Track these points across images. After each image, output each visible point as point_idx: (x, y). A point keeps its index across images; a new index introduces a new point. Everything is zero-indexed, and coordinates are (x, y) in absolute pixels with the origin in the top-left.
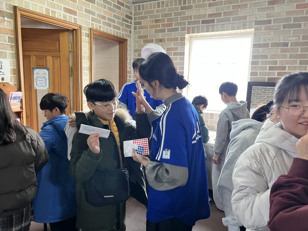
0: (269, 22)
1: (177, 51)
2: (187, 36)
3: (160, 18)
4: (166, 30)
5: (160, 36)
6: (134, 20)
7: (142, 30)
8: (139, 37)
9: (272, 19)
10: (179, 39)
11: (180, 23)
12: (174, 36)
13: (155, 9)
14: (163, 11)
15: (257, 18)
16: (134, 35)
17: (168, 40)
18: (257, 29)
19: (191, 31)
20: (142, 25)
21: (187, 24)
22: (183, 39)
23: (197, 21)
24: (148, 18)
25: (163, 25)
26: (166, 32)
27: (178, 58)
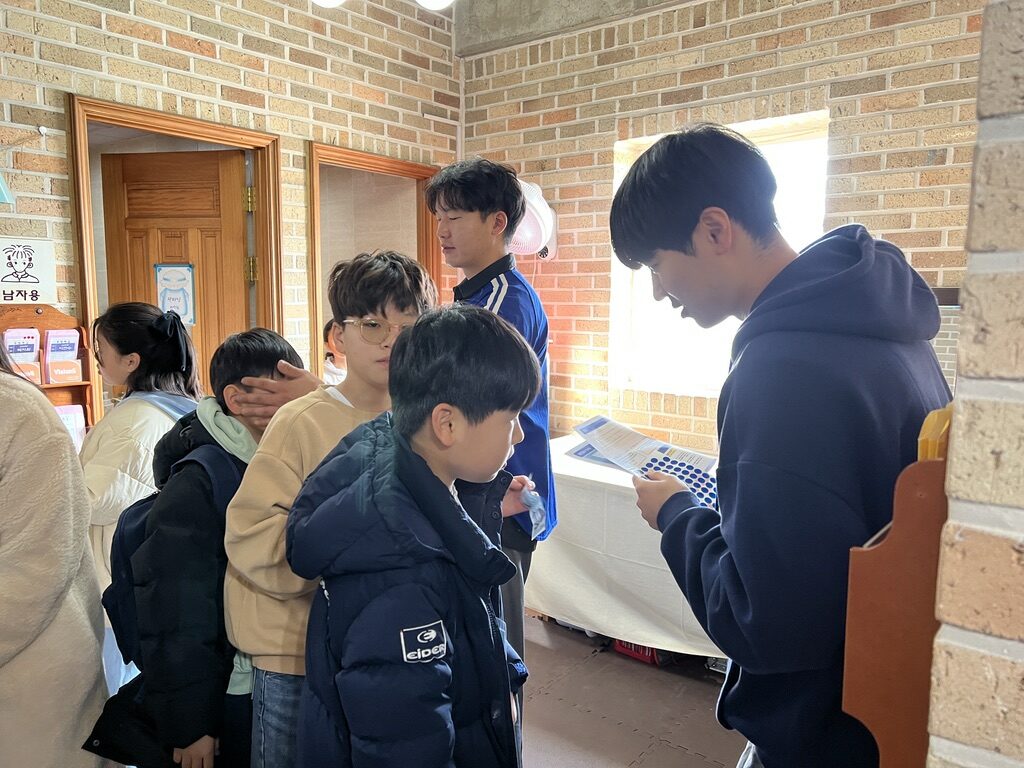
0: (880, 82)
1: (589, 198)
2: (619, 146)
3: (540, 95)
4: (558, 132)
5: (541, 151)
6: (467, 107)
7: (488, 136)
9: (888, 71)
10: (596, 156)
11: (597, 106)
12: (581, 149)
13: (525, 69)
14: (546, 71)
15: (836, 74)
16: (466, 151)
17: (564, 162)
18: (837, 111)
19: (631, 130)
20: (489, 120)
21: (617, 110)
22: (607, 158)
23: (649, 97)
24: (506, 97)
25: (549, 118)
26: (558, 138)
27: (595, 217)
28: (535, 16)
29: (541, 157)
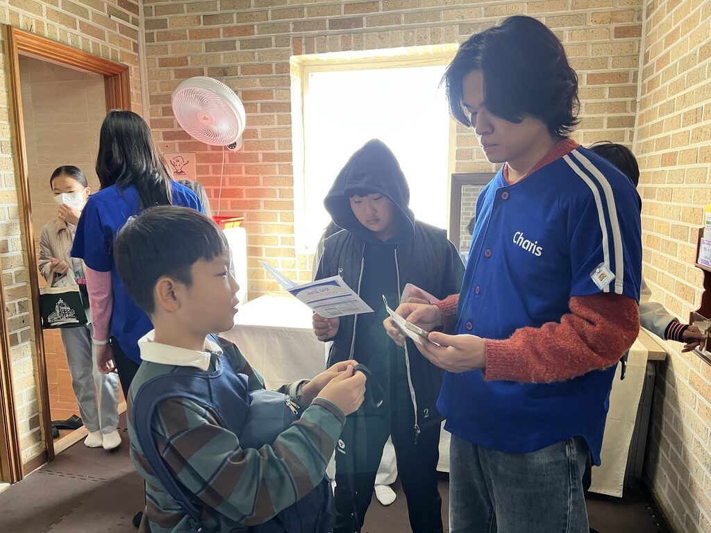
1: (270, 101)
2: (294, 60)
3: (219, 11)
4: (238, 44)
5: (222, 59)
6: (145, 15)
7: (169, 43)
8: (163, 63)
10: (274, 66)
11: (273, 25)
12: (259, 59)
15: (463, 17)
16: (147, 54)
17: (245, 70)
19: (304, 47)
20: (169, 29)
21: (291, 30)
22: (284, 69)
23: (318, 21)
24: (185, 10)
25: (228, 31)
26: (238, 49)
27: (276, 117)
29: (222, 63)
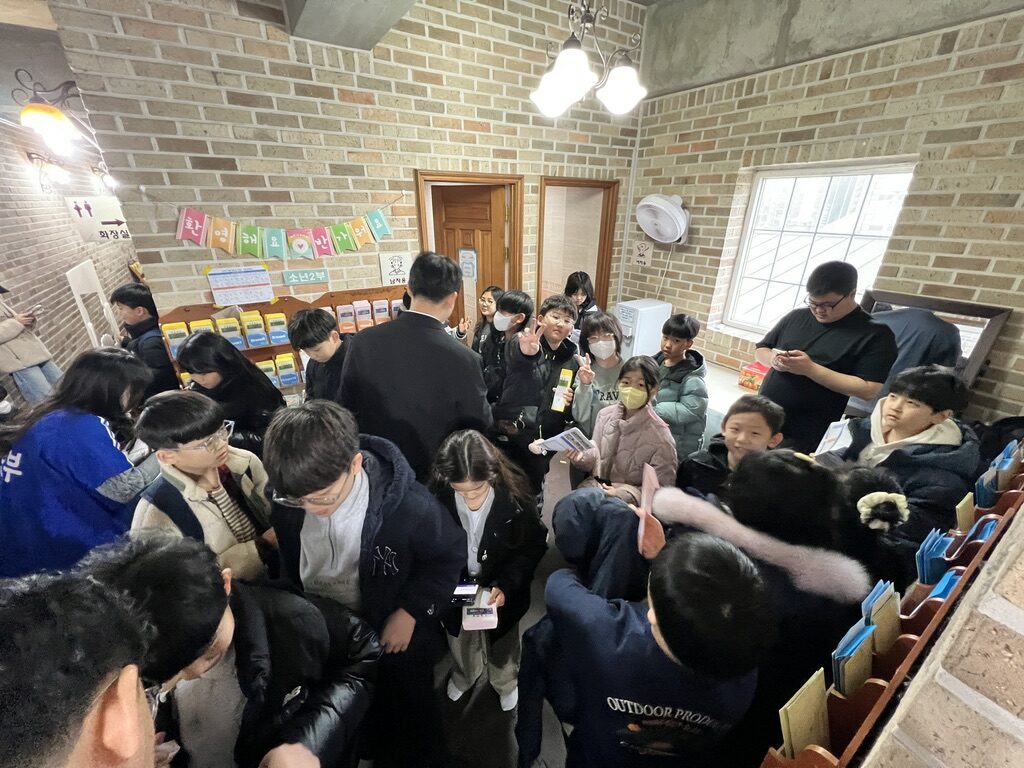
0: (975, 133)
1: (715, 206)
2: (742, 171)
3: (692, 130)
4: (700, 157)
5: (686, 170)
6: (641, 137)
7: (652, 158)
8: (647, 173)
9: (986, 124)
10: (724, 177)
11: (732, 140)
12: (714, 171)
13: (683, 110)
14: (699, 112)
15: (935, 124)
16: (636, 168)
17: (701, 179)
18: (927, 155)
19: (753, 159)
20: (655, 146)
21: (746, 144)
22: (732, 178)
23: (771, 135)
24: (668, 131)
25: (696, 147)
26: (700, 162)
27: (716, 219)
28: (697, 70)
29: (686, 173)
